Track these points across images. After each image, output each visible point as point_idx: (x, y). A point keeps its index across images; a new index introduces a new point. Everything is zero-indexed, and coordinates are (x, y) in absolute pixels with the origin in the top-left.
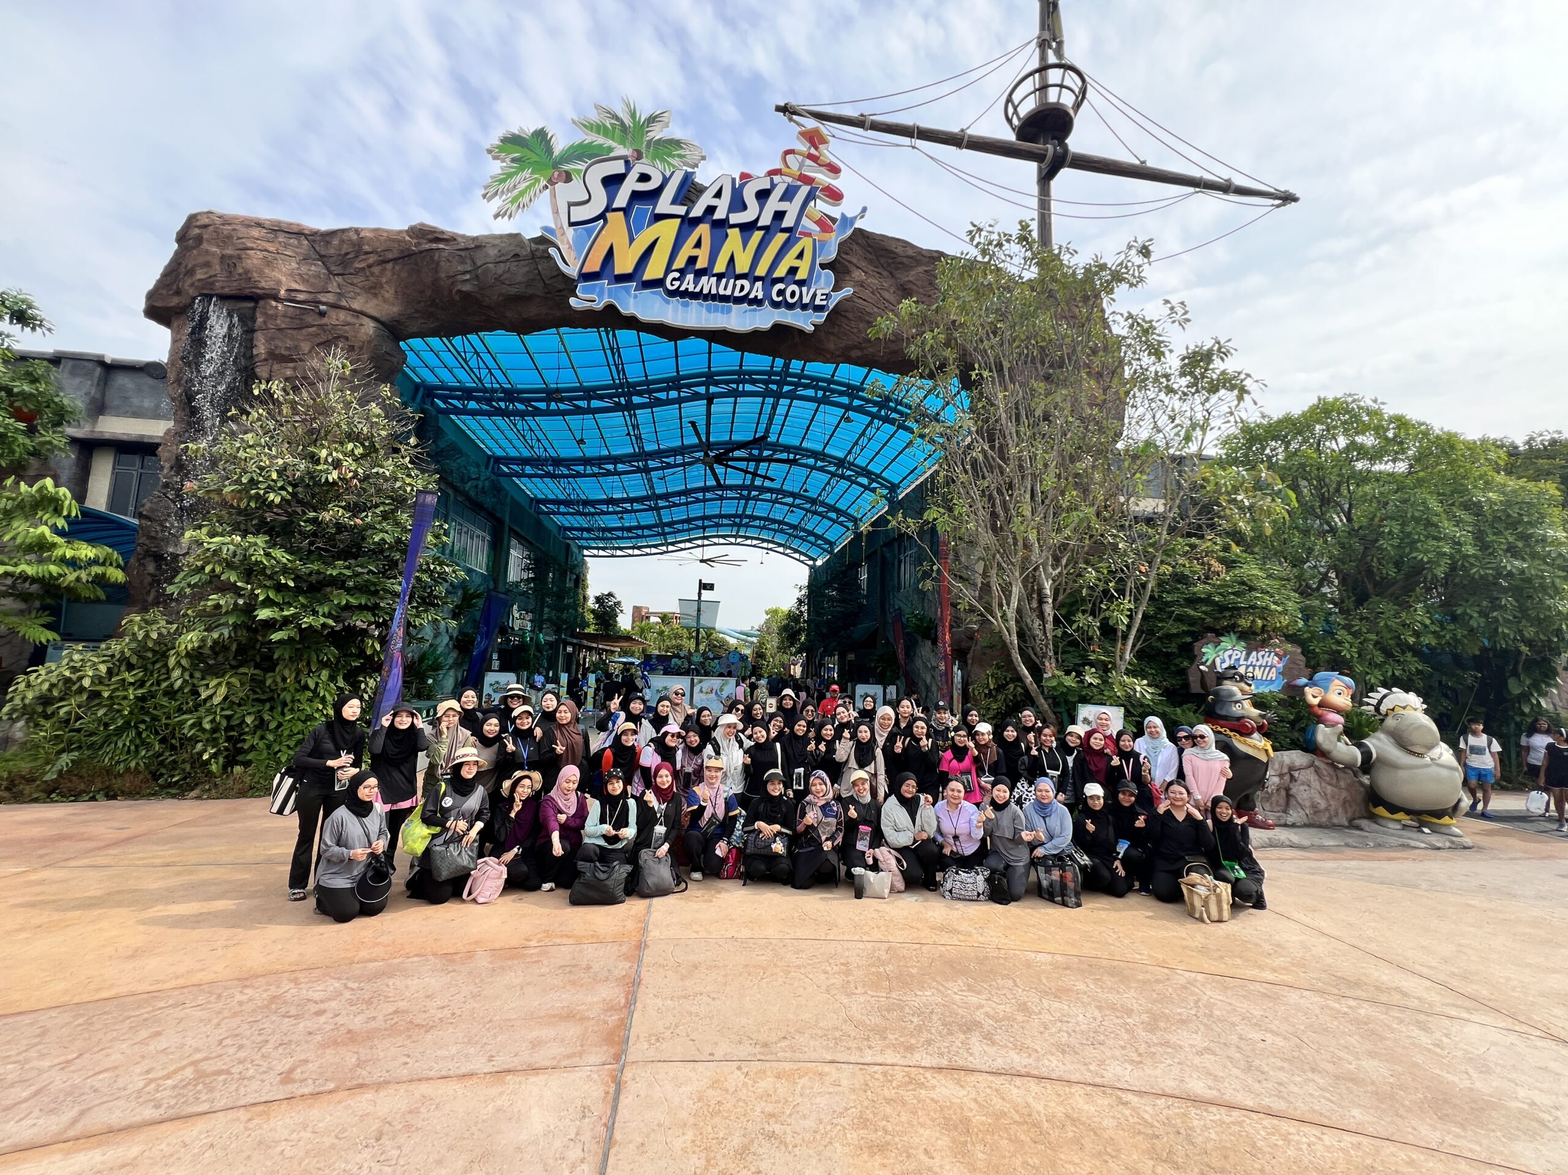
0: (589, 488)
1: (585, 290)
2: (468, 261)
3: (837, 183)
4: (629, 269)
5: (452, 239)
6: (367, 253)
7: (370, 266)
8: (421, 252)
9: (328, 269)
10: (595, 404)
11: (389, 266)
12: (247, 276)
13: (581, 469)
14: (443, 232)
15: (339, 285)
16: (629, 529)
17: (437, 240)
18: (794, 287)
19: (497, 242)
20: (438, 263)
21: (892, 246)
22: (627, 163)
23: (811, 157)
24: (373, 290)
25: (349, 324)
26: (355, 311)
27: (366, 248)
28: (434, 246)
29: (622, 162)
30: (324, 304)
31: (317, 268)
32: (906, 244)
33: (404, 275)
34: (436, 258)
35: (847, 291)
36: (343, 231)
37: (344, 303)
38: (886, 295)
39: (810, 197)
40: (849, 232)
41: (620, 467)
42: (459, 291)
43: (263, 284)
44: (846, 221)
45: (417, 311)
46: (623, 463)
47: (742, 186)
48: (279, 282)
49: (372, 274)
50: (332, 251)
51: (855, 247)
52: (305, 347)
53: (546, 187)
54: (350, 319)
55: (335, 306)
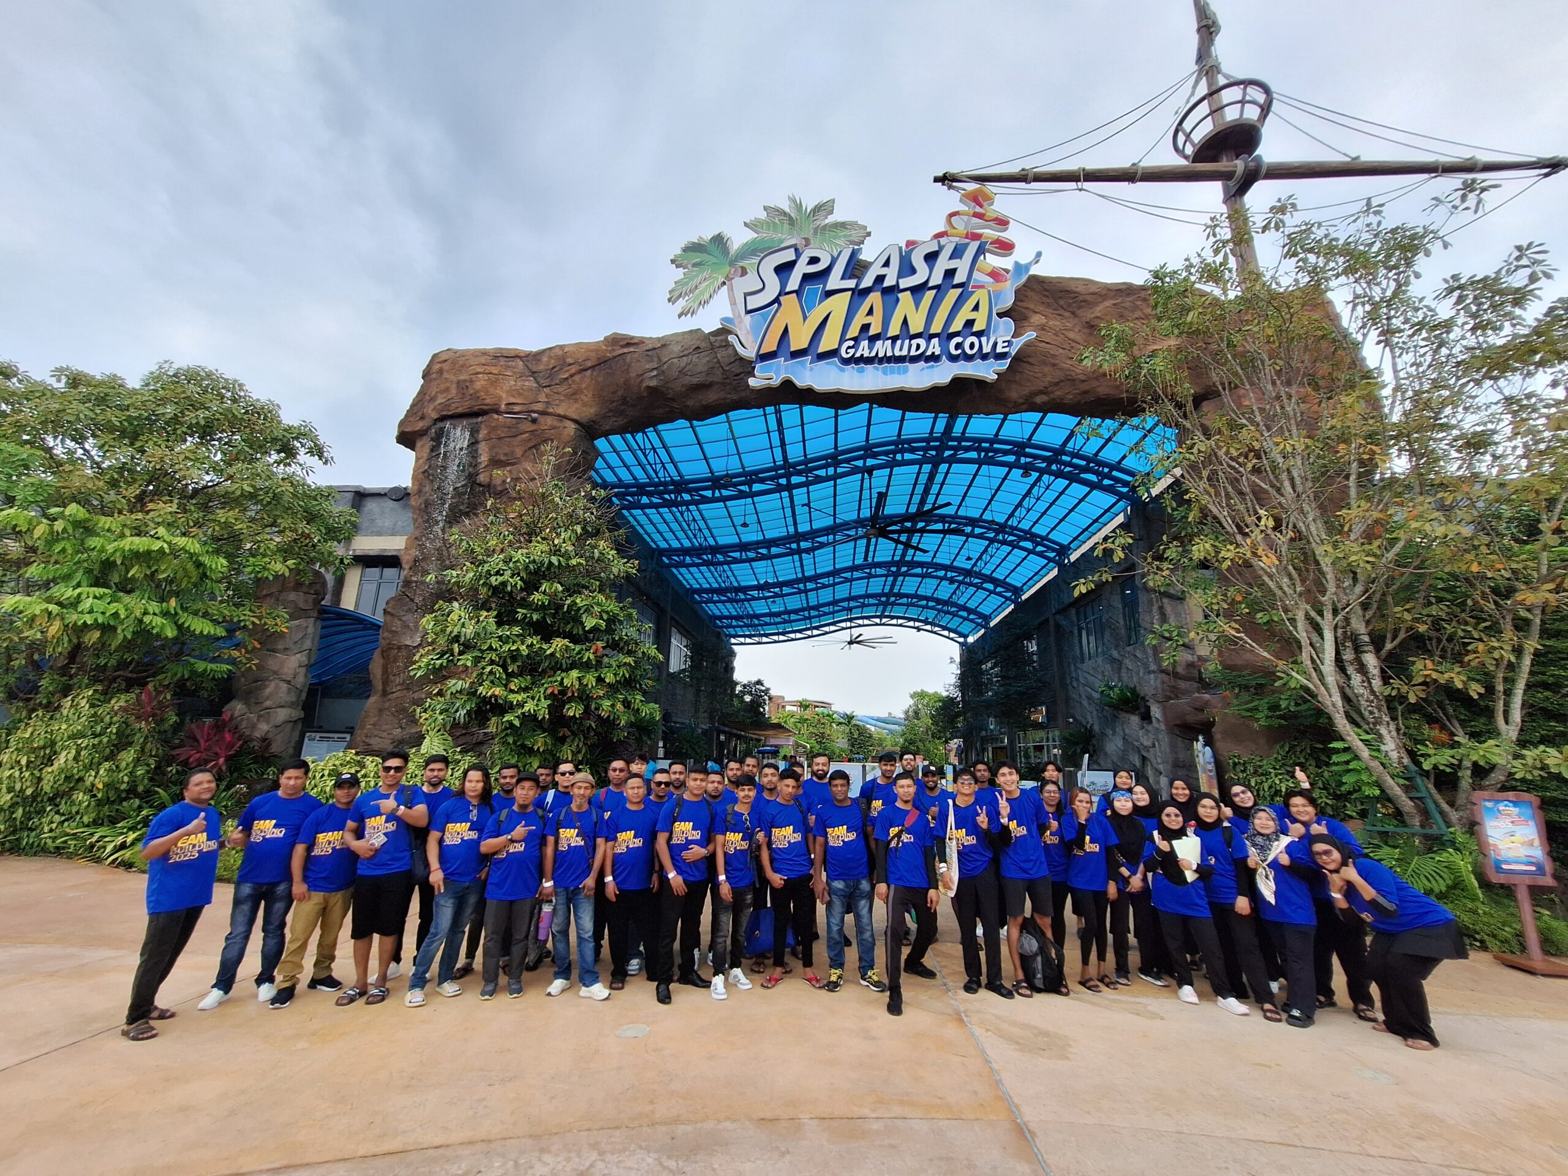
0: (744, 575)
1: (762, 370)
2: (655, 359)
3: (1007, 235)
4: (804, 345)
5: (641, 341)
6: (570, 365)
7: (571, 376)
8: (615, 357)
9: (538, 383)
10: (757, 487)
11: (589, 372)
12: (475, 396)
13: (737, 555)
14: (632, 338)
15: (547, 396)
16: (778, 614)
17: (628, 345)
18: (974, 339)
19: (679, 339)
20: (629, 365)
21: (1073, 286)
22: (796, 250)
23: (977, 215)
24: (573, 396)
25: (554, 428)
26: (559, 416)
27: (570, 360)
28: (626, 350)
29: (792, 250)
30: (535, 412)
31: (531, 383)
32: (1087, 282)
33: (600, 379)
34: (628, 360)
35: (1030, 335)
36: (550, 349)
37: (551, 410)
38: (1071, 335)
39: (981, 251)
40: (1024, 279)
41: (774, 550)
42: (648, 387)
43: (488, 401)
44: (1019, 268)
45: (610, 411)
46: (777, 546)
47: (910, 252)
48: (500, 398)
49: (574, 382)
50: (541, 367)
51: (1030, 293)
52: (519, 452)
53: (724, 283)
54: (555, 423)
55: (543, 413)
